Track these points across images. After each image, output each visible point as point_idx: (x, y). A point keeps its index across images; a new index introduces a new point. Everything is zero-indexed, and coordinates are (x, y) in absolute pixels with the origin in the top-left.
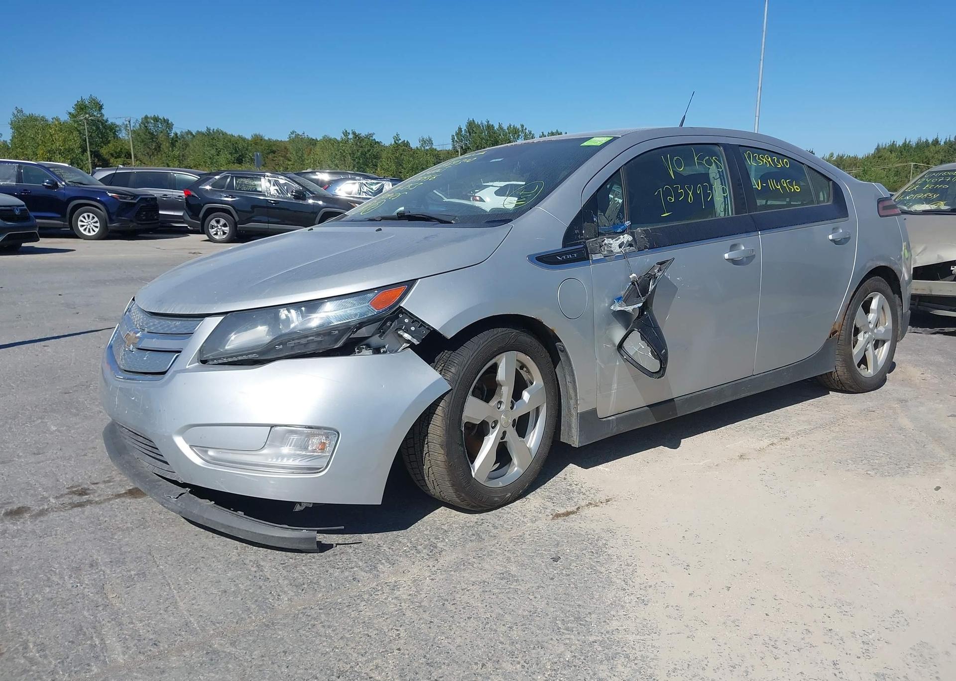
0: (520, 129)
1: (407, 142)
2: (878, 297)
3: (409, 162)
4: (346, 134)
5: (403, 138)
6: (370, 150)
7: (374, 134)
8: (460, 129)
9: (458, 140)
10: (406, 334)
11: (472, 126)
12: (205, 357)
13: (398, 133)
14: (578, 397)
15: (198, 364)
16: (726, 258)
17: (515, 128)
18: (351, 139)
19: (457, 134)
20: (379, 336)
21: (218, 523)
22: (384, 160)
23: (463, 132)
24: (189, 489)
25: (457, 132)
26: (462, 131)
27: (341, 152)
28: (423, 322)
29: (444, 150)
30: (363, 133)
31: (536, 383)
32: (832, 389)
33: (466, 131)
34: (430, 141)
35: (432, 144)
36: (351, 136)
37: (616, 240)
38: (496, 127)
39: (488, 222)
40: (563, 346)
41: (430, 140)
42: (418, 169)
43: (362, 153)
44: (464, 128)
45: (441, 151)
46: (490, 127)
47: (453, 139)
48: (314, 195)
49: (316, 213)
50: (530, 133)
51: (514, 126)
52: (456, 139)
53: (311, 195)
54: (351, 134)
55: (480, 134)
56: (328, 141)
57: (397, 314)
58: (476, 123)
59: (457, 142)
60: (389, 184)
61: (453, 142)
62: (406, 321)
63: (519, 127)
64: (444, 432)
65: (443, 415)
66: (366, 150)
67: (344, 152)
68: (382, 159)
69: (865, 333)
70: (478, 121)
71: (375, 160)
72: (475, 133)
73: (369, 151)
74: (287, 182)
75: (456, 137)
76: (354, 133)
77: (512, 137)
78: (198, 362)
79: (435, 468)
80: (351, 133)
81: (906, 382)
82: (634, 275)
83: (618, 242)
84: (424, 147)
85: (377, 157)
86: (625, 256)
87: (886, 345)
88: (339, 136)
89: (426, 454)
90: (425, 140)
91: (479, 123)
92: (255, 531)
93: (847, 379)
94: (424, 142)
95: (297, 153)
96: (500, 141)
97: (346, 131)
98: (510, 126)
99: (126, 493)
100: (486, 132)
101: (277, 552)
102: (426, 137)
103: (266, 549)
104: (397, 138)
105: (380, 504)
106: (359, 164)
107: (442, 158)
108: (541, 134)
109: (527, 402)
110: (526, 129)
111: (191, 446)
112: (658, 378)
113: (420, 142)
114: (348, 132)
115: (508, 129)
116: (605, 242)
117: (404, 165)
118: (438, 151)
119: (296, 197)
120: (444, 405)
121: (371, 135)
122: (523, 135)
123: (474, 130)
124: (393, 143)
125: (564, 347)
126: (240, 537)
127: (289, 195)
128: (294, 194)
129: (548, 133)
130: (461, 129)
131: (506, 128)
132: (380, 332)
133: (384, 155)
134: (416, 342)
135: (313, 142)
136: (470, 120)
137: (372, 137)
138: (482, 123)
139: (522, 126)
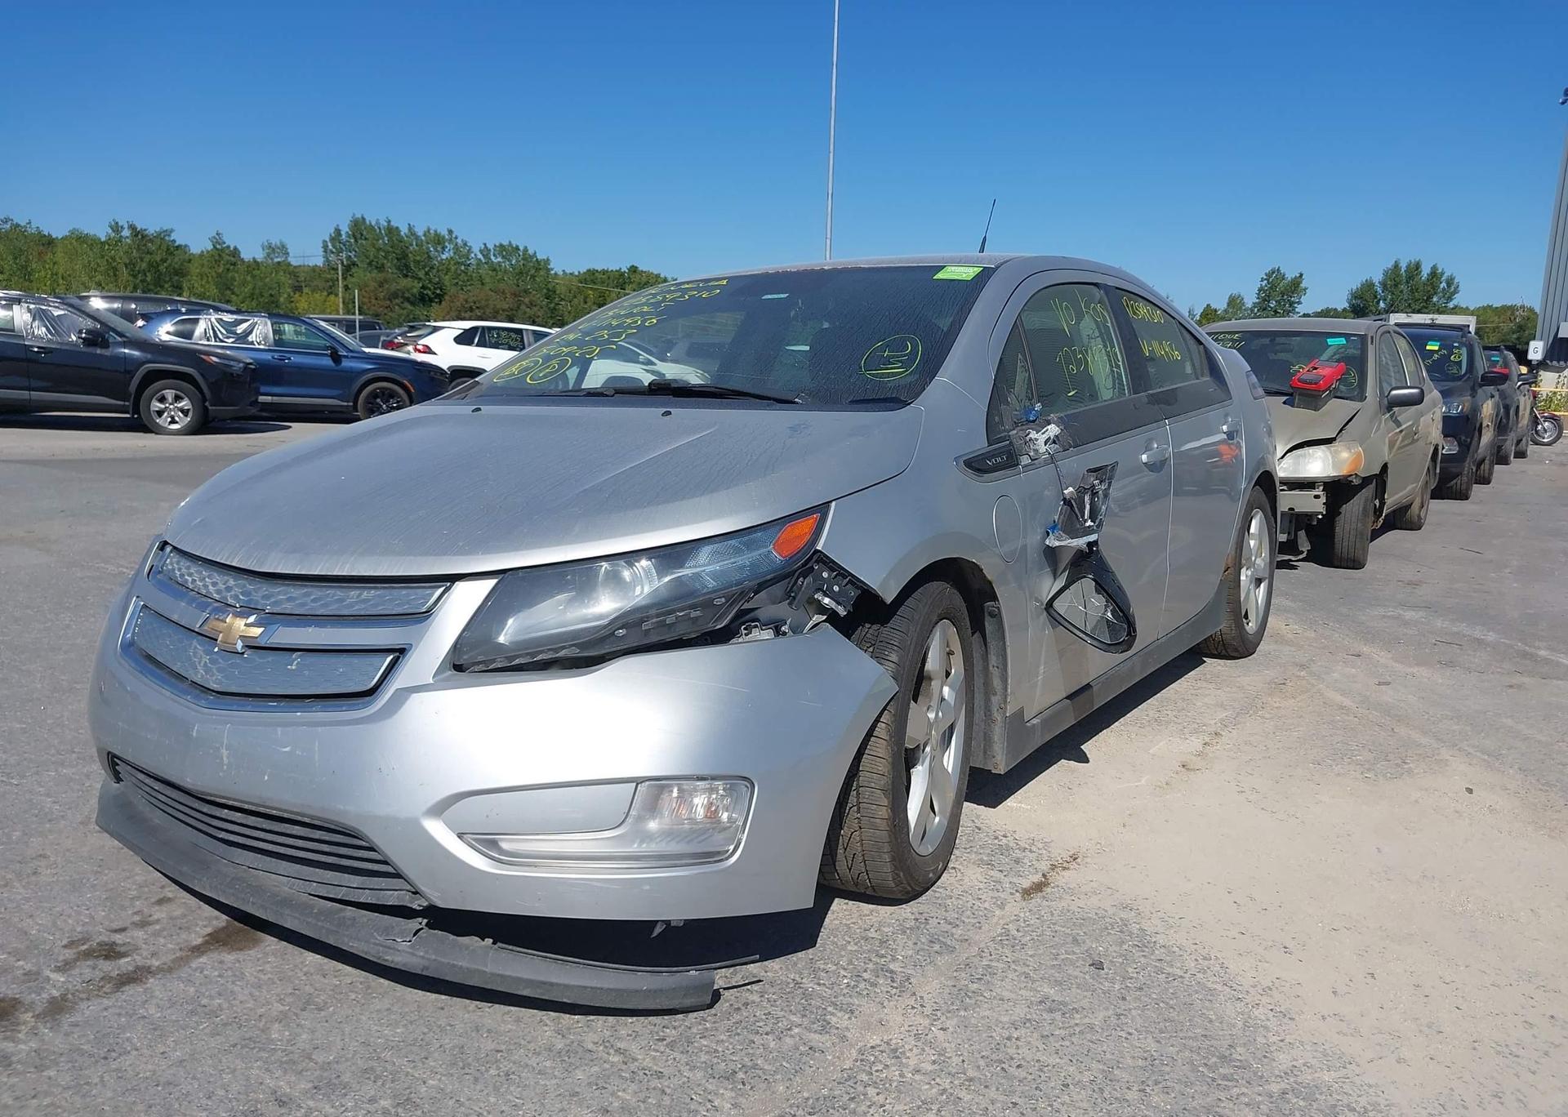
0: (447, 237)
1: (235, 248)
2: (1258, 517)
3: (244, 283)
4: (116, 228)
5: (231, 241)
6: (167, 259)
7: (172, 231)
8: (338, 231)
9: (334, 250)
10: (826, 598)
11: (359, 228)
12: (464, 659)
13: (220, 232)
14: (1009, 690)
15: (450, 672)
16: (1144, 461)
17: (437, 234)
18: (127, 237)
19: (332, 239)
20: (789, 604)
21: (519, 980)
22: (194, 278)
23: (344, 237)
24: (425, 921)
25: (333, 235)
26: (340, 235)
27: (107, 260)
28: (853, 576)
29: (304, 266)
30: (152, 227)
31: (955, 672)
32: (1206, 653)
33: (348, 235)
34: (283, 250)
35: (288, 254)
36: (126, 233)
37: (1043, 434)
38: (404, 230)
39: (852, 402)
40: (998, 608)
41: (283, 246)
42: (263, 296)
43: (150, 264)
44: (345, 229)
45: (300, 266)
46: (392, 231)
47: (325, 247)
48: (125, 339)
49: (131, 374)
50: (465, 244)
51: (436, 231)
52: (330, 247)
53: (120, 339)
54: (126, 229)
55: (375, 242)
56: (81, 239)
57: (812, 562)
58: (368, 223)
59: (333, 253)
60: (266, 324)
61: (325, 251)
62: (825, 575)
63: (444, 233)
64: (890, 767)
65: (887, 738)
66: (158, 259)
67: (115, 260)
68: (192, 276)
69: (1247, 569)
70: (371, 219)
71: (177, 278)
72: (366, 239)
73: (164, 261)
74: (66, 312)
75: (329, 244)
76: (132, 227)
77: (432, 249)
78: (451, 670)
79: (868, 833)
80: (126, 226)
81: (1280, 639)
82: (1071, 489)
83: (1044, 436)
84: (272, 259)
85: (180, 272)
86: (1052, 459)
87: (1262, 585)
88: (102, 232)
89: (851, 808)
90: (273, 246)
91: (373, 223)
92: (599, 986)
93: (1233, 638)
94: (271, 249)
95: (16, 258)
96: (410, 255)
97: (117, 223)
98: (429, 231)
99: (206, 943)
100: (386, 238)
101: (630, 1020)
102: (275, 241)
103: (605, 1017)
104: (217, 240)
105: (812, 906)
106: (145, 284)
107: (303, 279)
108: (483, 247)
109: (953, 703)
110: (456, 238)
111: (460, 836)
112: (1121, 652)
113: (263, 250)
114: (120, 224)
115: (425, 235)
116: (1030, 436)
117: (236, 289)
118: (295, 267)
119: (87, 342)
120: (888, 720)
121: (169, 232)
122: (452, 246)
123: (365, 233)
124: (210, 247)
125: (999, 610)
126: (565, 1000)
127: (74, 338)
128: (84, 335)
129: (495, 246)
130: (340, 230)
131: (420, 233)
132: (790, 596)
133: (194, 269)
134: (842, 611)
135: (49, 242)
136: (357, 216)
137: (169, 235)
138: (378, 222)
139: (450, 232)
